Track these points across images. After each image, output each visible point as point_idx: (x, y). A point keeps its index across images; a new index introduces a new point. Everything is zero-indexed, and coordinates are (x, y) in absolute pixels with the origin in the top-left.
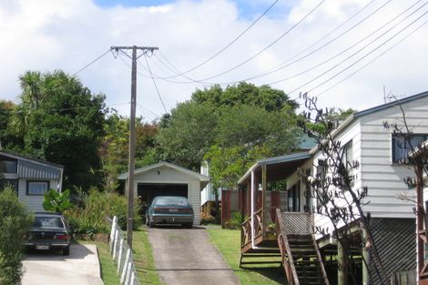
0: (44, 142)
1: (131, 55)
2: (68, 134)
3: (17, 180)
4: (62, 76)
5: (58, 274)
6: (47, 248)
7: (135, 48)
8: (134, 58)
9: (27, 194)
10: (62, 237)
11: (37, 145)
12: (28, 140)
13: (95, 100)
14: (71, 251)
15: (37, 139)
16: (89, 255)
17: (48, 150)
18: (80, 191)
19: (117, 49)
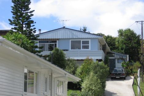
0: (124, 48)
1: (141, 23)
2: (130, 46)
3: (115, 59)
4: (129, 30)
5: (120, 85)
6: (119, 77)
7: (142, 21)
8: (142, 24)
9: (118, 63)
10: (123, 74)
11: (122, 49)
12: (120, 48)
13: (138, 36)
14: (126, 78)
15: (122, 47)
16: (131, 80)
17: (125, 50)
18: (133, 62)
19: (137, 22)
